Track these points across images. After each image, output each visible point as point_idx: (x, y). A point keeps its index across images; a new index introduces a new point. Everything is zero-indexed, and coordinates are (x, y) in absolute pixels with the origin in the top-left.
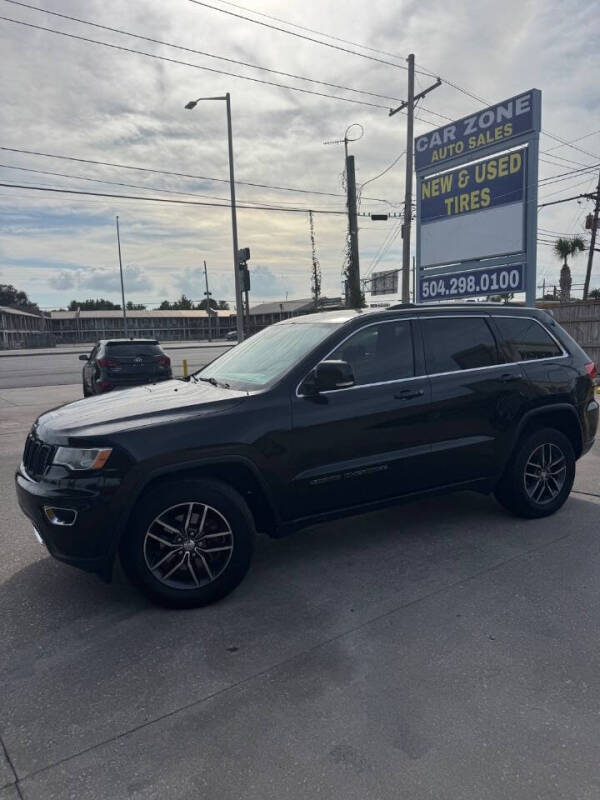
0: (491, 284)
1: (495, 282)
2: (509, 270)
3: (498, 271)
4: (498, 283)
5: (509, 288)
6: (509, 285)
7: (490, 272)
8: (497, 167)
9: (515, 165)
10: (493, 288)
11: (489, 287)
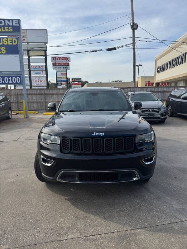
0: (9, 80)
1: (11, 80)
2: (16, 77)
3: (12, 77)
4: (12, 81)
5: (17, 83)
6: (16, 82)
7: (8, 77)
8: (7, 41)
9: (15, 42)
10: (10, 82)
11: (9, 82)
